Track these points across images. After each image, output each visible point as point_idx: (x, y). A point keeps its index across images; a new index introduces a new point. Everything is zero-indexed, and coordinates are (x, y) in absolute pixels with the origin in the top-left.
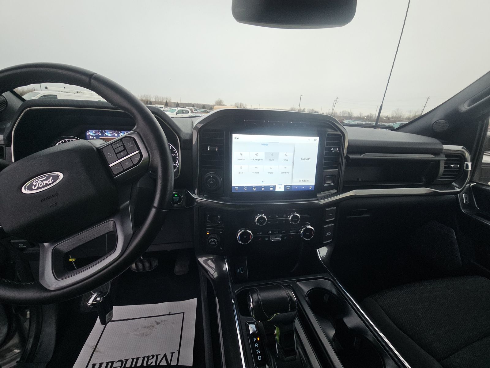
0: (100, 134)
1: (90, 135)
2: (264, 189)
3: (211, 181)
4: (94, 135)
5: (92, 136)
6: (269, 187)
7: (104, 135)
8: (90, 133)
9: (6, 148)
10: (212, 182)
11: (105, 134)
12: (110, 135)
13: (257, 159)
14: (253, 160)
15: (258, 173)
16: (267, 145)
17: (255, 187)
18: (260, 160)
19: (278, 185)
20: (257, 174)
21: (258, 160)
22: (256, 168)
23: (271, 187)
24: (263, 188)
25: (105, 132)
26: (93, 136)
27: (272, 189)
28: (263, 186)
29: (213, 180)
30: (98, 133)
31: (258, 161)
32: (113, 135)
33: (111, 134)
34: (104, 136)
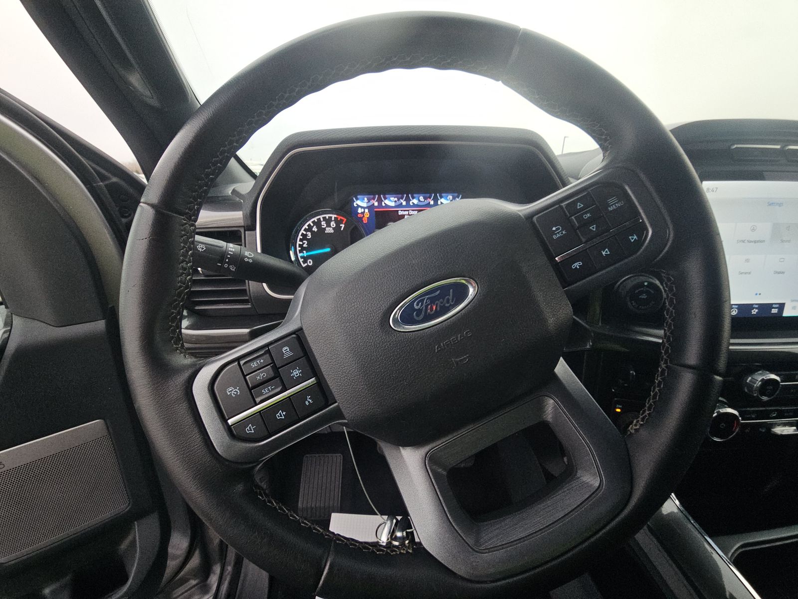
0: (376, 204)
1: (358, 206)
2: (757, 311)
3: (641, 293)
4: (365, 205)
5: (362, 207)
6: (770, 306)
7: (383, 205)
8: (359, 202)
9: (246, 232)
10: (644, 296)
11: (385, 203)
12: (393, 204)
13: (752, 240)
14: (743, 241)
15: (750, 273)
16: (780, 205)
17: (737, 307)
18: (758, 241)
19: (792, 301)
20: (747, 275)
21: (755, 242)
22: (747, 261)
23: (774, 306)
24: (756, 308)
25: (385, 198)
26: (364, 208)
27: (774, 311)
28: (756, 304)
29: (647, 292)
30: (372, 202)
31: (753, 244)
32: (398, 203)
33: (395, 201)
34: (383, 207)
